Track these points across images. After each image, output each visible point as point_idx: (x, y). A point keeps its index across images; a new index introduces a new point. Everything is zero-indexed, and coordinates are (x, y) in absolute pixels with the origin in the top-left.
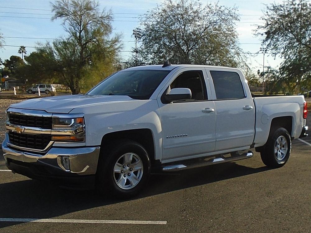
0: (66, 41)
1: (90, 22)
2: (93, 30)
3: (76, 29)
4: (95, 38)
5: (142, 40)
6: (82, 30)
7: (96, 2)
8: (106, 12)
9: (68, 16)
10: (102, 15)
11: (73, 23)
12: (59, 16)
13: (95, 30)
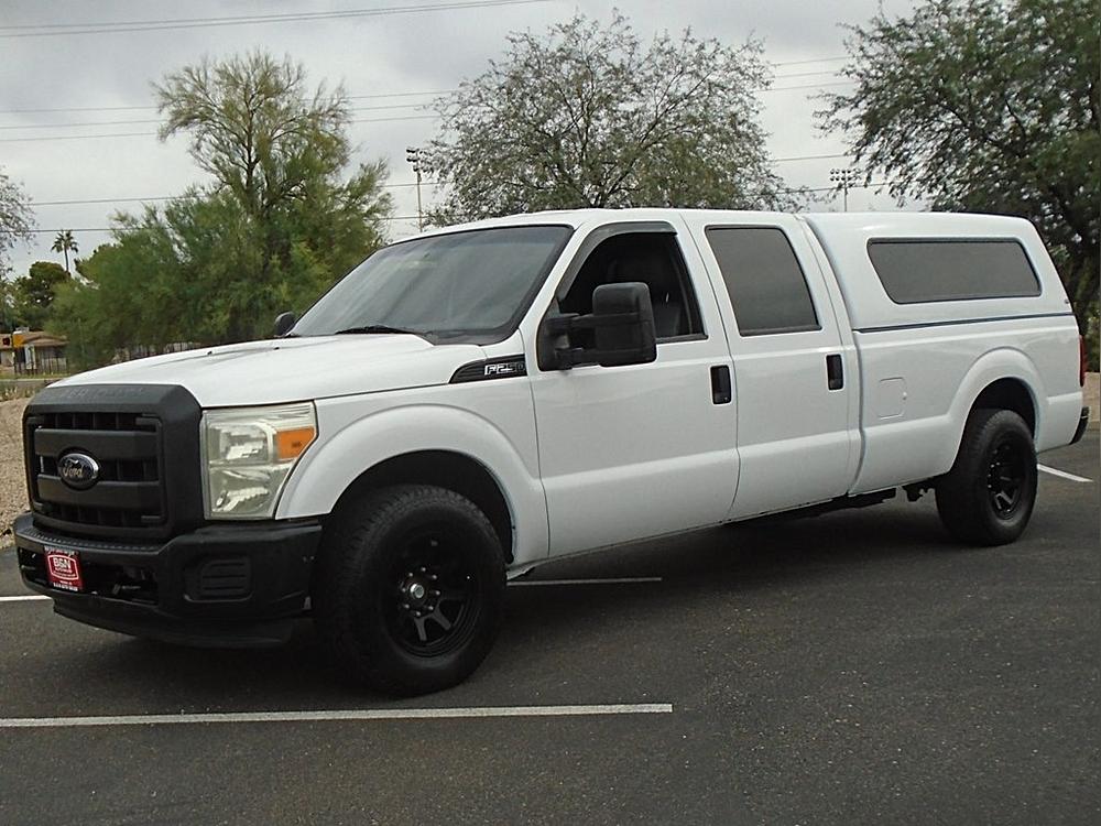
0: (206, 200)
1: (279, 132)
2: (288, 160)
3: (238, 159)
4: (296, 184)
6: (256, 161)
7: (294, 66)
8: (326, 95)
10: (313, 107)
11: (225, 143)
12: (181, 124)
13: (294, 159)
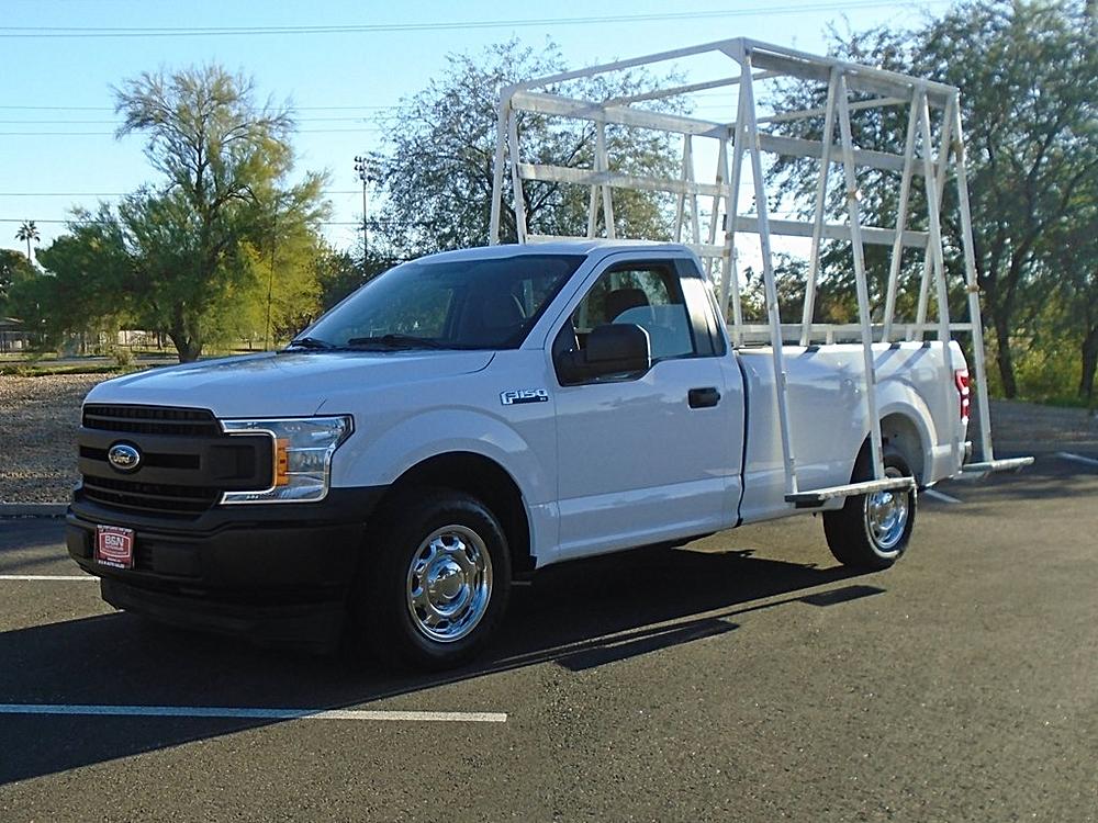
0: (158, 198)
1: (229, 137)
2: (237, 163)
3: (189, 160)
4: (243, 187)
5: (387, 186)
6: (206, 164)
7: (247, 76)
8: (276, 105)
9: (164, 125)
10: (263, 115)
11: (178, 145)
12: (137, 126)
13: (242, 162)
